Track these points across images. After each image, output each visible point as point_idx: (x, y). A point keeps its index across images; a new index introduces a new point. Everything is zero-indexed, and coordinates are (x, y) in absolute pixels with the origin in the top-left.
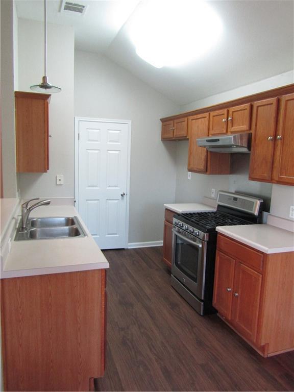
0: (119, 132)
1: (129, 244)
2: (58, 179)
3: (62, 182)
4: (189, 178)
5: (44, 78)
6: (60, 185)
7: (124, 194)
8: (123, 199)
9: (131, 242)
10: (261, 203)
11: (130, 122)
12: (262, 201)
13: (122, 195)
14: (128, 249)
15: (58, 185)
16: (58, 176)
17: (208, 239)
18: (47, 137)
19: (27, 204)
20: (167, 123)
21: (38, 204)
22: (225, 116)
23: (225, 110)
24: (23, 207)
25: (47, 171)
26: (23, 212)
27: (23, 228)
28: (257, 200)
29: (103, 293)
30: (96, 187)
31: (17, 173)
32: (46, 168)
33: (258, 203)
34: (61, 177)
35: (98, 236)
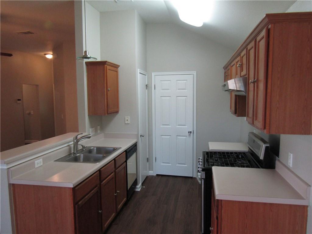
0: (185, 81)
2: (126, 119)
3: (129, 122)
5: (86, 52)
6: (128, 124)
7: (192, 133)
8: (190, 135)
10: (267, 148)
11: (195, 73)
12: (268, 145)
13: (189, 132)
14: (195, 178)
15: (126, 124)
16: (126, 117)
17: (204, 177)
18: (106, 91)
19: (76, 137)
20: (226, 70)
21: (82, 138)
22: (239, 62)
23: (239, 57)
24: (74, 139)
25: (107, 115)
26: (74, 141)
27: (74, 153)
28: (263, 143)
29: (72, 206)
30: (169, 125)
31: (88, 115)
32: (106, 112)
33: (264, 146)
34: (128, 118)
35: (170, 165)
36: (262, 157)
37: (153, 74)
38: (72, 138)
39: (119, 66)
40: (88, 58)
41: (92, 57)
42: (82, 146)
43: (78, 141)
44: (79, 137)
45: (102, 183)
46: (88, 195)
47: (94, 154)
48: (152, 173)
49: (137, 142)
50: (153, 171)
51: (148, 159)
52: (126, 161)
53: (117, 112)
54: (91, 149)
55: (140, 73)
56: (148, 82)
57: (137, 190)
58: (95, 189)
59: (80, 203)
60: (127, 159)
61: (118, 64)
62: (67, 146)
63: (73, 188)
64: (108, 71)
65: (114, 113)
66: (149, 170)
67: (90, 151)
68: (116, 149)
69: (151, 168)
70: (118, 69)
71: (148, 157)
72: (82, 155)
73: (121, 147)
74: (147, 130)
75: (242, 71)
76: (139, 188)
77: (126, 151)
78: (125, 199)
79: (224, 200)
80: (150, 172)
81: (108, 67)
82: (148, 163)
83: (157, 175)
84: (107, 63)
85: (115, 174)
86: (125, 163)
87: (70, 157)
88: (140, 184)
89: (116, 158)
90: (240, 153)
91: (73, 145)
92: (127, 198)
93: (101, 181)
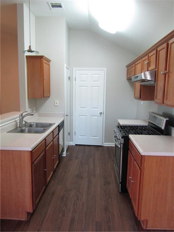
0: (98, 75)
1: (105, 143)
2: (56, 102)
3: (57, 105)
4: (142, 104)
5: (30, 47)
6: (57, 106)
7: (102, 113)
8: (101, 115)
9: (106, 142)
10: (167, 121)
11: (105, 69)
12: (168, 119)
13: (100, 113)
14: (104, 146)
15: (56, 106)
16: (56, 101)
17: (123, 143)
18: (42, 79)
19: (22, 114)
20: (128, 68)
21: (27, 115)
22: (147, 60)
23: (147, 56)
24: (20, 116)
25: (43, 98)
26: (20, 118)
27: (20, 127)
28: (164, 118)
29: (30, 164)
30: (85, 108)
31: (28, 98)
32: (42, 96)
33: (165, 120)
34: (57, 101)
35: (86, 137)
36: (163, 128)
37: (74, 69)
38: (18, 115)
39: (51, 61)
40: (32, 52)
41: (35, 50)
42: (25, 122)
43: (23, 118)
44: (24, 114)
45: (46, 149)
46: (39, 157)
47: (34, 128)
48: (72, 143)
49: (64, 120)
50: (73, 142)
51: (69, 133)
52: (58, 134)
53: (49, 97)
54: (31, 124)
55: (66, 68)
56: (70, 75)
57: (63, 156)
58: (43, 153)
59: (35, 163)
60: (59, 132)
61: (50, 59)
62: (14, 121)
63: (31, 151)
64: (44, 64)
65: (47, 97)
66: (70, 141)
67: (31, 126)
68: (51, 124)
69: (71, 140)
70: (50, 63)
71: (69, 132)
72: (27, 128)
73: (55, 123)
74: (69, 111)
75: (150, 67)
76: (64, 154)
77: (58, 126)
78: (58, 162)
79: (146, 156)
80: (71, 142)
81: (44, 61)
82: (69, 136)
83: (76, 145)
84: (44, 57)
85: (53, 142)
86: (58, 135)
87: (17, 130)
88: (65, 151)
89: (53, 130)
90: (143, 126)
91: (19, 121)
92: (59, 161)
93: (46, 147)
